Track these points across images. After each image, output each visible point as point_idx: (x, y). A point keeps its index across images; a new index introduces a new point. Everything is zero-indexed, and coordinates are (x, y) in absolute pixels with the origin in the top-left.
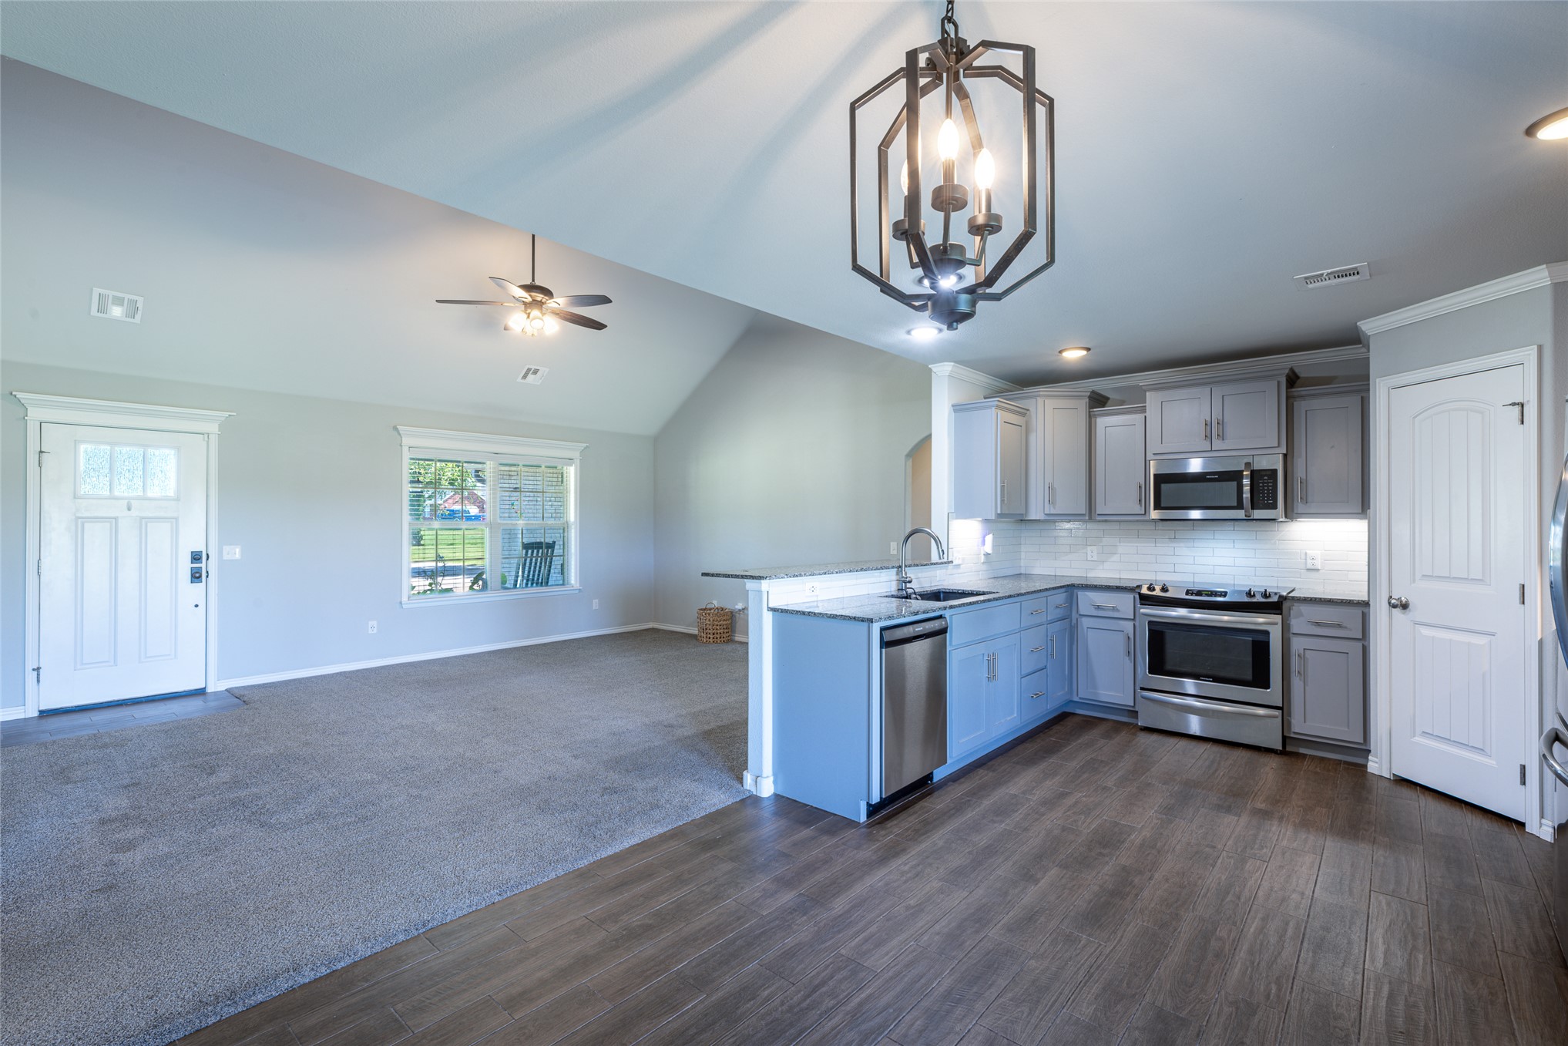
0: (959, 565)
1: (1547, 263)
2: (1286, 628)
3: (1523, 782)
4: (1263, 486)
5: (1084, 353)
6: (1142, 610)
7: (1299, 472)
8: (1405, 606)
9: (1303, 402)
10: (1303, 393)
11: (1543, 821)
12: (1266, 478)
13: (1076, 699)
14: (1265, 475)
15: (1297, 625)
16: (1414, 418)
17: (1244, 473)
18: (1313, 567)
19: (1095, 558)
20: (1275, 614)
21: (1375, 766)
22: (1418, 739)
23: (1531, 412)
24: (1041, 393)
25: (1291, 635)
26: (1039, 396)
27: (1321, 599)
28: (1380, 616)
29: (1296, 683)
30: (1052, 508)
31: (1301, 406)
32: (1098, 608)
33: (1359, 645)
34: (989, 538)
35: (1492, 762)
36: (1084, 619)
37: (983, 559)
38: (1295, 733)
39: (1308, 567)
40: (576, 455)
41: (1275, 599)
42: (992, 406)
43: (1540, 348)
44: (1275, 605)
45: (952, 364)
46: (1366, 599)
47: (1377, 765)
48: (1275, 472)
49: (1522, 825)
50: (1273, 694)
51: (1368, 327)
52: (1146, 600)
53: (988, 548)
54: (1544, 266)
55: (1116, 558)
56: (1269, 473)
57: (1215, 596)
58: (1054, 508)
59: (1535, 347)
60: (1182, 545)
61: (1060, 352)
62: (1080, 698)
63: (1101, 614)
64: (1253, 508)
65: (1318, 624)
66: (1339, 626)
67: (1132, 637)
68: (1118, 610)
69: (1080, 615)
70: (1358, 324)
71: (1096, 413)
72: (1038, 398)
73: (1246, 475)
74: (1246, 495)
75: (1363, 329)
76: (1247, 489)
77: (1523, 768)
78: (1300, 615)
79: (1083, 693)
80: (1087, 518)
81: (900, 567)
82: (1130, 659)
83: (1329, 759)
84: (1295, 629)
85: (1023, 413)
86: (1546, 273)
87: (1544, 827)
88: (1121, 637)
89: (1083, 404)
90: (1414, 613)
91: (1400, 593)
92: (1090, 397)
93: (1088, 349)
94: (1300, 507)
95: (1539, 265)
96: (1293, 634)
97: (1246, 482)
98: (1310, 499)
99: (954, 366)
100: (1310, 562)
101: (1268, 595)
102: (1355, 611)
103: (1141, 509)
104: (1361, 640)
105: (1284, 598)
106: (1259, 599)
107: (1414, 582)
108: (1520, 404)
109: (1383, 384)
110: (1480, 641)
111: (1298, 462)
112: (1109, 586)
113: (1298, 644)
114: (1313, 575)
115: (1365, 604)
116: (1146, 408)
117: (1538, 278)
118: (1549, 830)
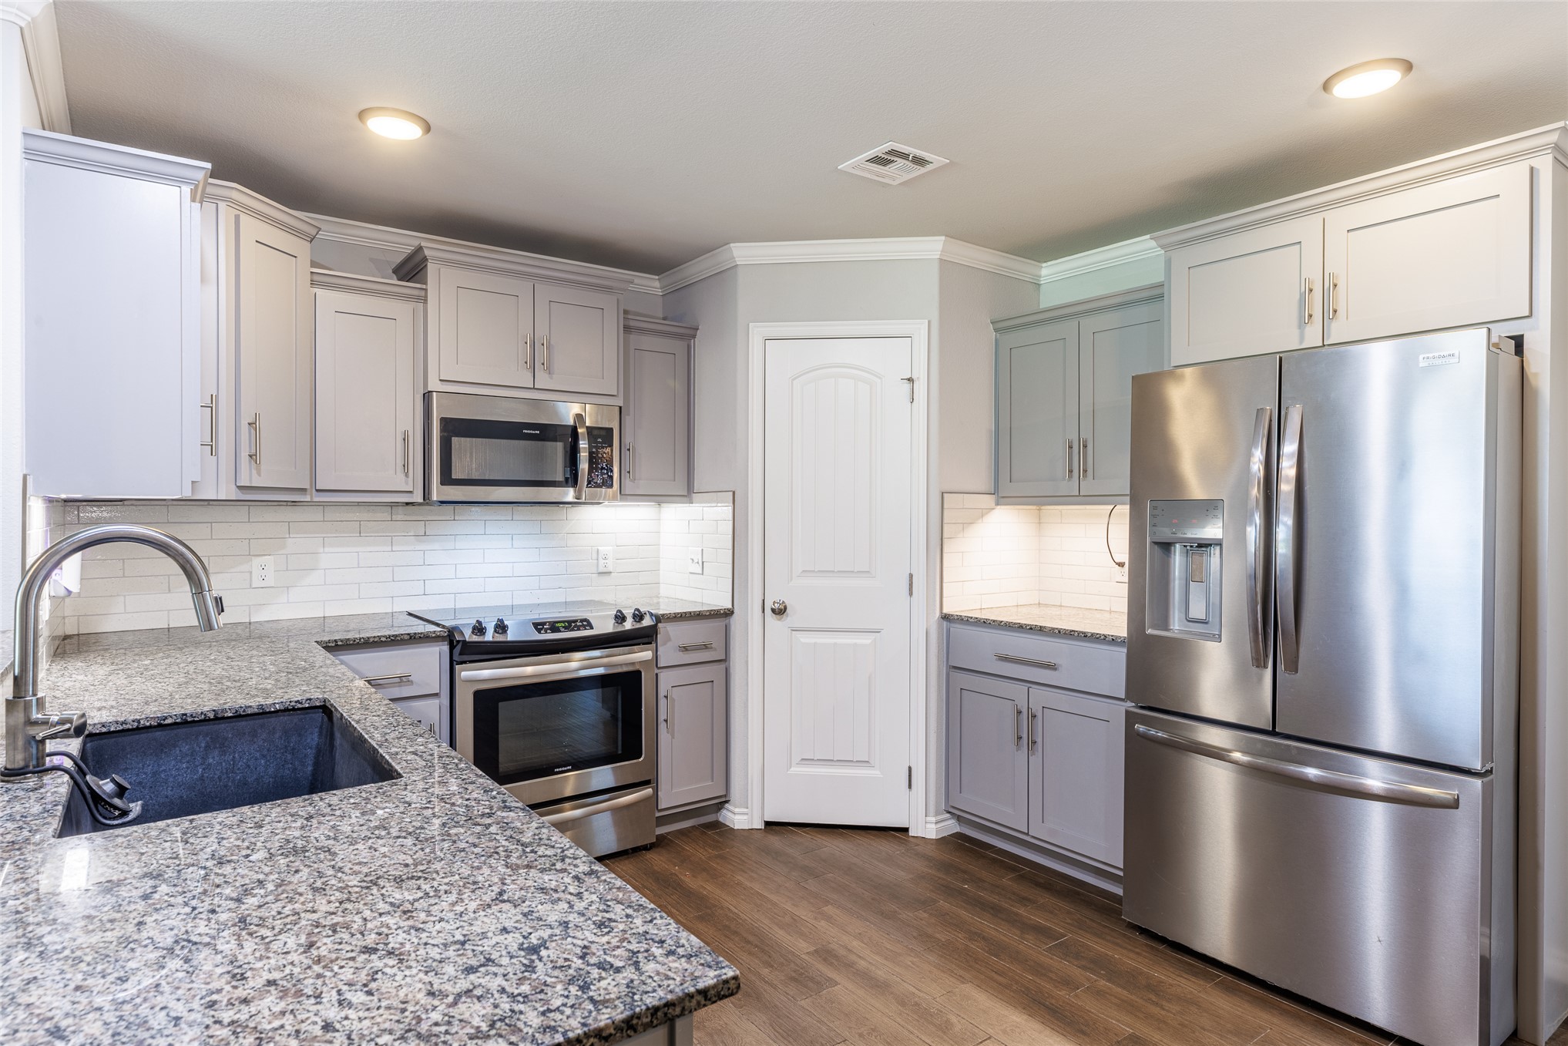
1: (946, 236)
2: (655, 660)
3: (910, 786)
5: (417, 133)
6: (463, 673)
7: (628, 439)
8: (780, 611)
11: (928, 819)
12: (600, 440)
14: (600, 437)
15: (665, 655)
16: (793, 380)
17: (580, 430)
18: (605, 570)
20: (644, 644)
21: (741, 817)
22: (794, 770)
23: (921, 388)
24: (234, 195)
25: (660, 670)
26: (224, 199)
27: (690, 613)
28: (749, 628)
30: (254, 472)
33: (721, 668)
35: (877, 773)
38: (663, 809)
39: (600, 571)
41: (647, 622)
43: (929, 322)
44: (645, 636)
46: (730, 606)
47: (745, 817)
48: (611, 430)
49: (906, 830)
50: (643, 765)
52: (468, 653)
54: (943, 238)
56: (603, 433)
57: (579, 630)
58: (259, 474)
59: (927, 321)
64: (587, 485)
65: (685, 649)
66: (706, 647)
68: (411, 683)
70: (732, 245)
72: (222, 205)
73: (582, 433)
74: (583, 466)
75: (735, 255)
76: (584, 456)
77: (909, 769)
78: (669, 639)
84: (663, 661)
86: (940, 246)
87: (928, 825)
89: (304, 252)
90: (790, 620)
91: (776, 594)
93: (429, 130)
94: (627, 486)
96: (662, 668)
97: (583, 445)
100: (601, 562)
101: (639, 616)
102: (718, 624)
103: (407, 483)
104: (725, 660)
105: (659, 619)
106: (629, 625)
107: (791, 580)
108: (910, 380)
109: (757, 332)
110: (865, 640)
111: (628, 420)
112: (396, 636)
113: (667, 679)
114: (605, 579)
115: (728, 613)
116: (423, 293)
117: (932, 247)
118: (933, 826)
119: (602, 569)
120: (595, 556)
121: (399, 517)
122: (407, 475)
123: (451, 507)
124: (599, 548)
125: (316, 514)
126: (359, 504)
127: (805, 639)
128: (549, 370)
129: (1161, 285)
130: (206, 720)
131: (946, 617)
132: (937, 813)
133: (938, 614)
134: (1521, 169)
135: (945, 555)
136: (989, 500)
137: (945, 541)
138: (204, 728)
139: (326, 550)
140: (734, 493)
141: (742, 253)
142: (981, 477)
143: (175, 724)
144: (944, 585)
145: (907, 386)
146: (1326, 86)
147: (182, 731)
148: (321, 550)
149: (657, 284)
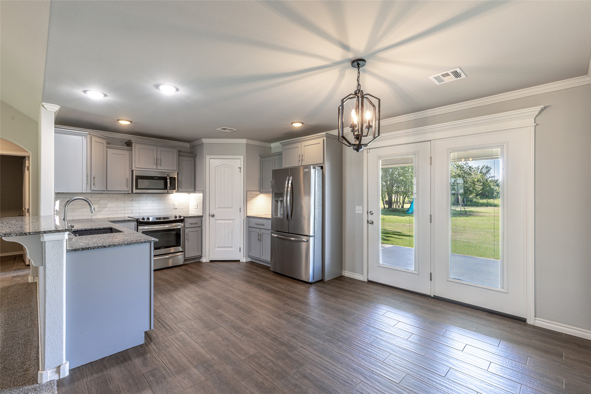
1: (247, 139)
2: (185, 226)
3: (240, 251)
4: (172, 182)
5: (129, 123)
6: (140, 228)
7: (180, 179)
8: (213, 216)
10: (182, 155)
11: (244, 258)
14: (173, 179)
15: (187, 225)
16: (216, 167)
17: (167, 178)
21: (204, 260)
22: (216, 249)
23: (242, 170)
27: (193, 216)
28: (207, 220)
29: (186, 243)
30: (94, 187)
35: (233, 249)
38: (187, 258)
41: (182, 218)
43: (244, 156)
44: (182, 221)
48: (175, 178)
49: (239, 261)
50: (181, 248)
52: (140, 224)
57: (166, 219)
58: (96, 187)
60: (135, 203)
61: (120, 120)
64: (169, 190)
65: (191, 224)
66: (196, 223)
70: (201, 140)
71: (108, 147)
75: (203, 141)
76: (168, 183)
77: (240, 248)
78: (187, 222)
80: (105, 193)
83: (193, 263)
86: (246, 141)
89: (105, 142)
90: (215, 218)
91: (212, 213)
93: (132, 122)
97: (168, 181)
98: (183, 188)
100: (175, 206)
101: (180, 217)
102: (200, 219)
103: (128, 189)
104: (201, 227)
105: (184, 217)
106: (178, 218)
108: (240, 168)
109: (208, 157)
110: (231, 221)
111: (179, 175)
112: (125, 220)
113: (187, 231)
114: (176, 210)
115: (202, 216)
116: (131, 149)
117: (244, 141)
118: (245, 260)
119: (175, 208)
120: (173, 205)
121: (126, 196)
122: (128, 187)
123: (138, 194)
124: (175, 203)
125: (107, 196)
126: (117, 193)
127: (218, 221)
128: (161, 165)
129: (282, 152)
130: (89, 230)
131: (247, 216)
132: (246, 257)
133: (246, 216)
134: (322, 139)
135: (247, 204)
136: (259, 193)
137: (247, 201)
138: (89, 231)
139: (109, 203)
140: (203, 191)
141: (205, 141)
142: (257, 188)
143: (84, 230)
144: (247, 210)
145: (239, 169)
146: (292, 123)
147: (85, 231)
148: (108, 203)
149: (188, 145)
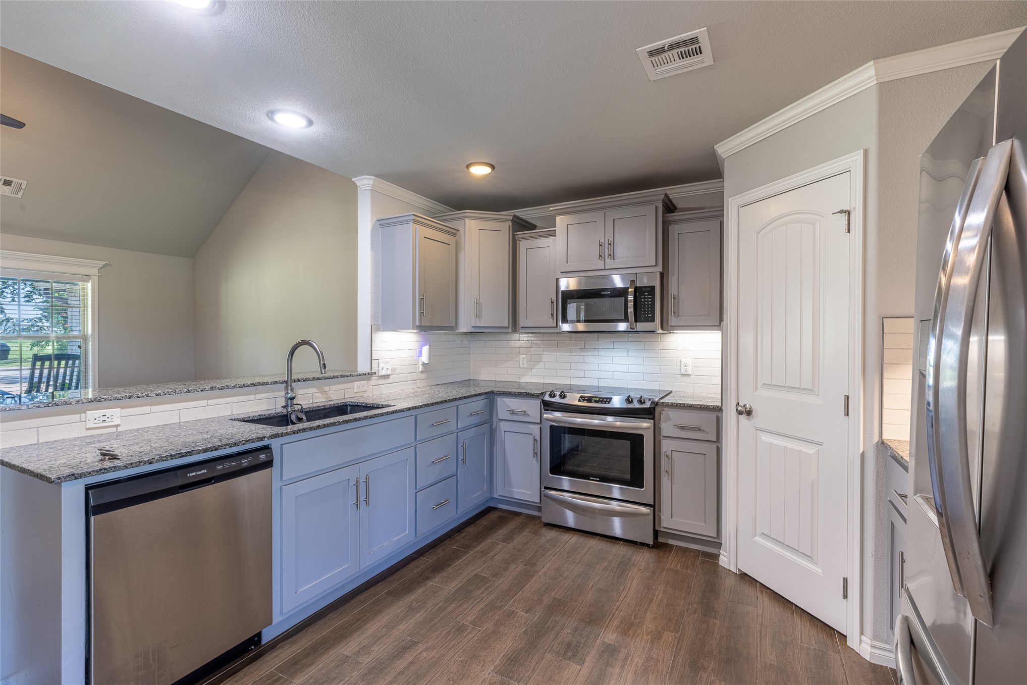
0: (389, 375)
1: (875, 59)
2: (656, 430)
3: (845, 596)
4: (645, 301)
5: (489, 169)
6: (545, 415)
7: (673, 290)
8: (749, 413)
9: (675, 226)
10: (676, 218)
11: (863, 638)
12: (646, 294)
13: (496, 496)
14: (646, 292)
15: (667, 428)
16: (758, 233)
17: (630, 290)
18: (685, 373)
19: (525, 366)
20: (648, 419)
21: (725, 560)
22: (758, 539)
23: (857, 218)
24: (468, 214)
25: (662, 438)
26: (466, 217)
27: (684, 404)
29: (665, 481)
30: (478, 321)
31: (674, 230)
32: (513, 413)
33: (714, 446)
34: (426, 349)
35: (819, 570)
36: (502, 424)
37: (421, 368)
38: (664, 528)
39: (682, 373)
40: (95, 271)
41: (648, 405)
42: (410, 220)
43: (866, 152)
44: (649, 412)
45: (373, 177)
46: (719, 404)
48: (653, 288)
49: (843, 636)
50: (646, 493)
51: (724, 149)
52: (548, 406)
53: (425, 358)
54: (873, 62)
55: (541, 365)
56: (649, 289)
57: (602, 403)
58: (480, 321)
59: (862, 151)
61: (468, 166)
62: (499, 496)
63: (516, 418)
64: (636, 321)
65: (682, 428)
66: (699, 429)
67: (539, 439)
68: (528, 415)
69: (499, 419)
70: (715, 147)
71: (519, 236)
72: (466, 220)
73: (631, 291)
74: (631, 310)
75: (719, 152)
76: (631, 304)
77: (845, 581)
78: (668, 419)
79: (500, 491)
80: (510, 330)
81: (286, 382)
82: (537, 460)
83: (691, 550)
84: (665, 432)
85: (454, 233)
86: (872, 72)
87: (863, 644)
88: (530, 440)
89: (505, 227)
91: (746, 400)
92: (512, 221)
93: (493, 167)
94: (673, 321)
95: (868, 62)
96: (664, 436)
97: (631, 298)
98: (680, 314)
99: (374, 179)
101: (641, 401)
102: (710, 415)
103: (553, 323)
104: (717, 442)
105: (657, 404)
106: (636, 405)
107: (756, 390)
108: (846, 212)
109: (735, 203)
110: (810, 450)
112: (521, 393)
113: (666, 445)
115: (719, 409)
116: (556, 231)
117: (865, 78)
118: (869, 648)
124: (682, 359)
127: (765, 438)
128: (614, 258)
131: (883, 444)
132: (870, 636)
133: (876, 439)
135: (885, 381)
137: (884, 365)
139: (545, 353)
140: (720, 326)
144: (884, 411)
145: (842, 218)
